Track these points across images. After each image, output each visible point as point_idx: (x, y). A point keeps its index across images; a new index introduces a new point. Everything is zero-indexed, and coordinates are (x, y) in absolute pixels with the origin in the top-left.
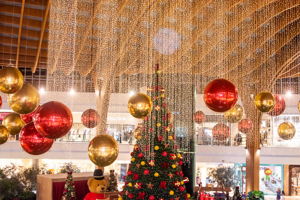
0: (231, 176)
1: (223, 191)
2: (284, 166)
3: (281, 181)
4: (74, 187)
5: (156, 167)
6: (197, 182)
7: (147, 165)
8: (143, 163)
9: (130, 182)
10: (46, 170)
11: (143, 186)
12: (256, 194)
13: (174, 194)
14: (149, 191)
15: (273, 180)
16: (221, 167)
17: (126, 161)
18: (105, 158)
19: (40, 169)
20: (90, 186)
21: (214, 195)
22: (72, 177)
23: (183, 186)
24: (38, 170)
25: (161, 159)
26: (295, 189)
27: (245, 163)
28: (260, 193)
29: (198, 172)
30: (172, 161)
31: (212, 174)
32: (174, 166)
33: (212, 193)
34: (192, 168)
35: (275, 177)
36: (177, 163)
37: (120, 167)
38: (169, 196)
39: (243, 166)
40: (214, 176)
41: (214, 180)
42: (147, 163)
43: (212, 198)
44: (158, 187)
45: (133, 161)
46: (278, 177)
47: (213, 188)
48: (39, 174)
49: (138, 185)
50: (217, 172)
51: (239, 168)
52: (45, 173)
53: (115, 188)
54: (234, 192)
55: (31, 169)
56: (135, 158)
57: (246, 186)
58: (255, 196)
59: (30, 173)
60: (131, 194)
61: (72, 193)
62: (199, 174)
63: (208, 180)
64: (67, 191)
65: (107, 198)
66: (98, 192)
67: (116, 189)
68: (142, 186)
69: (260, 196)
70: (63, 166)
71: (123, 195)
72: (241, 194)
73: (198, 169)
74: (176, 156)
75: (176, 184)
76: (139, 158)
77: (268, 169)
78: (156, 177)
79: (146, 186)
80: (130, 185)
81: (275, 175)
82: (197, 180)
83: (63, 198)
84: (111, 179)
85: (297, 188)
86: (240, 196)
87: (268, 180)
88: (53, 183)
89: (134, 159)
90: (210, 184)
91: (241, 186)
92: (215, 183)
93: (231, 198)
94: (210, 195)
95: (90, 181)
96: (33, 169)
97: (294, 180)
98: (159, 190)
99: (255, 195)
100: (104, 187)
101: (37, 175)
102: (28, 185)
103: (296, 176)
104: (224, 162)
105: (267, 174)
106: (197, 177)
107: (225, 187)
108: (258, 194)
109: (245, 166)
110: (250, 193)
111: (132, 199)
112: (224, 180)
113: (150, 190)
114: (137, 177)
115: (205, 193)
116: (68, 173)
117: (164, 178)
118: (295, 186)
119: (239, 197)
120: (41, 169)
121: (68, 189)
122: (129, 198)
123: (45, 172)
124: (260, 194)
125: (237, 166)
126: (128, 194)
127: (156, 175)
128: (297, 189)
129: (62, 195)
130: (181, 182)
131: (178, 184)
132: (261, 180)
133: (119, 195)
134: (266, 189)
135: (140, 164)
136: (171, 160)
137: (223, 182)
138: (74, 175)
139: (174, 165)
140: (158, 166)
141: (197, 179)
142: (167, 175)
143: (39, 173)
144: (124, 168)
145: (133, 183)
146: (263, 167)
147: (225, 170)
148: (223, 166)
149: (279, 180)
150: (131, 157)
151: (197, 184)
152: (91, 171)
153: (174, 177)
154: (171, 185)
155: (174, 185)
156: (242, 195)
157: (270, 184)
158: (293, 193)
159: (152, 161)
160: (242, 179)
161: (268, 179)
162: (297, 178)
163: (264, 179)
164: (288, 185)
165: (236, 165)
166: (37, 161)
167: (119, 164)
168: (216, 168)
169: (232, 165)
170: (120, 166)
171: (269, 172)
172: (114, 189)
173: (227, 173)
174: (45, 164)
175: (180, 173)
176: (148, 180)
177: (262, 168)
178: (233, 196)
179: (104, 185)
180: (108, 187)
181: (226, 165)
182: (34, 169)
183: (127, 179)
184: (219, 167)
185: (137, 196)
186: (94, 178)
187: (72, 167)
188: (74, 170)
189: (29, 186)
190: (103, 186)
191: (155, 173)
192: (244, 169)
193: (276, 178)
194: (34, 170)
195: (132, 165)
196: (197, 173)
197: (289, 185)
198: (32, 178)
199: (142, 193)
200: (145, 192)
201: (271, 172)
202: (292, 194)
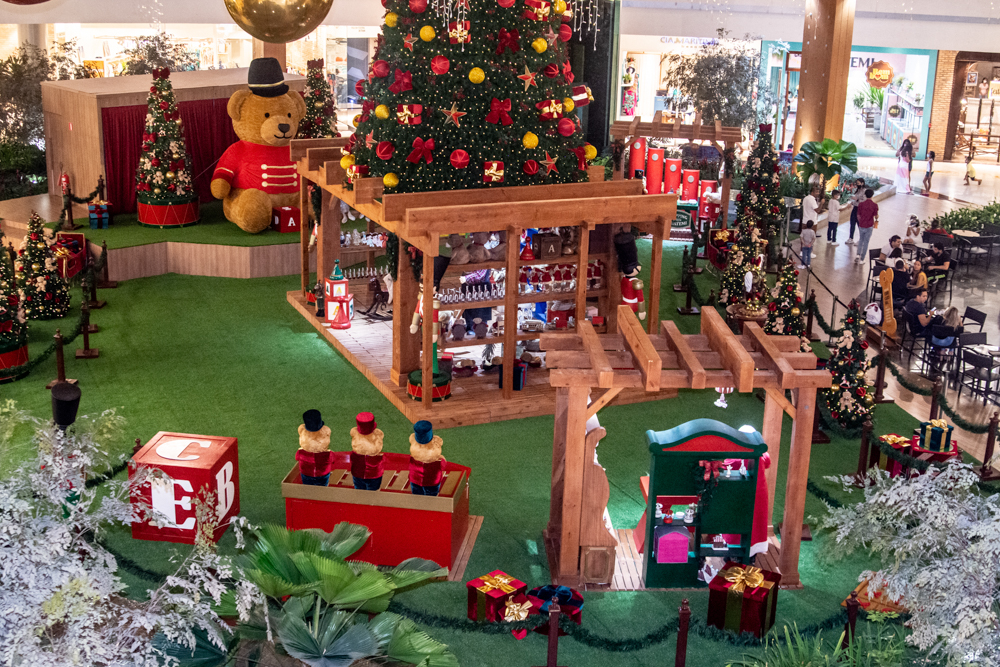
0: (746, 87)
1: (713, 139)
2: (941, 54)
3: (921, 109)
4: (178, 122)
5: (474, 48)
6: (622, 106)
7: (443, 41)
8: (427, 33)
9: (380, 103)
10: (73, 63)
11: (430, 117)
12: (829, 153)
13: (539, 145)
14: (451, 134)
15: (894, 104)
16: (714, 52)
17: (366, 28)
18: (287, 11)
19: (51, 62)
20: (239, 119)
21: (681, 151)
22: (169, 87)
23: (571, 115)
24: (43, 63)
25: (495, 17)
26: (968, 138)
27: (801, 40)
28: (843, 148)
29: (628, 70)
30: (534, 27)
31: (679, 76)
32: (541, 45)
33: (674, 144)
34: (609, 54)
35: (903, 95)
36: (551, 32)
37: (343, 51)
38: (523, 152)
39: (792, 52)
40: (683, 84)
41: (685, 99)
42: (441, 31)
43: (673, 162)
44: (483, 118)
45: (390, 25)
46: (913, 94)
47: (678, 128)
48: (49, 79)
49: (409, 113)
50: (696, 71)
51: (776, 58)
52: (72, 77)
53: (328, 127)
54: (754, 143)
55: (16, 60)
56: (397, 13)
57: (798, 124)
58: (824, 159)
59: (14, 76)
60: (386, 144)
61: (173, 146)
62: (632, 76)
63: (661, 99)
64: (156, 137)
65: (300, 160)
66: (268, 138)
67: (334, 130)
68: (424, 115)
69: (843, 158)
70: (132, 46)
71: (359, 150)
72: (778, 151)
73: (629, 60)
74: (548, 9)
75: (546, 110)
76: (414, 14)
77: (879, 65)
78: (476, 85)
79: (438, 116)
80: (381, 111)
81: (905, 85)
82: (624, 99)
83: (144, 163)
84: (311, 94)
85: (977, 136)
86: (774, 159)
87: (875, 105)
88: (103, 109)
89: (393, 19)
90: (670, 115)
91: (779, 122)
92: (688, 111)
93: (740, 164)
94: (666, 154)
95: (237, 100)
96: (25, 62)
97: (969, 105)
98: (486, 131)
99: (825, 155)
100: (290, 121)
101: (41, 83)
102: (11, 122)
103: (976, 92)
104: (724, 34)
105: (877, 84)
106: (625, 88)
107: (723, 124)
108: (835, 151)
109: (798, 53)
110: (810, 148)
111: (388, 161)
112: (719, 100)
113: (454, 132)
114: (407, 85)
115: (650, 145)
116: (155, 74)
117: (503, 88)
118: (969, 127)
119: (770, 160)
120: (56, 62)
121: (156, 129)
122: (378, 159)
123: (71, 70)
124: (844, 152)
125: (770, 50)
126: (375, 146)
127: (477, 75)
128: (974, 139)
129: (139, 152)
130: (565, 104)
131: (554, 109)
132: (853, 103)
133: (342, 151)
134: (867, 134)
135: (418, 35)
136: (531, 21)
137: (718, 106)
138: (177, 82)
139: (540, 40)
140: (482, 42)
141: (623, 95)
142: (515, 76)
143: (49, 75)
144: (358, 54)
145: (394, 107)
146: (865, 56)
147: (725, 65)
148: (719, 48)
149: (916, 105)
150: (384, 10)
151: (621, 115)
152: (240, 66)
153: (541, 85)
154: (530, 113)
155: (541, 111)
156: (781, 154)
157: (883, 119)
158: (959, 153)
159: (459, 27)
160: (784, 99)
161: (877, 101)
162: (981, 102)
163: (862, 99)
164: (947, 122)
165: (768, 48)
166: (36, 30)
167: (340, 41)
168: (693, 57)
169: (751, 48)
170: (344, 46)
171: (883, 74)
172: (326, 130)
173: (732, 75)
174: (67, 41)
175: (561, 71)
176: (445, 93)
177: (861, 59)
178: (749, 158)
179: (289, 115)
180: (303, 120)
181: (729, 47)
182: (29, 61)
183: (371, 92)
184: (703, 54)
185: (408, 150)
186: (251, 88)
187: (167, 50)
188: (178, 63)
189: (16, 124)
190: (283, 120)
191: (471, 68)
192: (796, 62)
193: (906, 98)
194: (29, 66)
195: (389, 40)
196: (625, 73)
197: (948, 125)
198: (25, 95)
199: (425, 140)
200: (434, 136)
201: (890, 76)
202: (955, 155)
